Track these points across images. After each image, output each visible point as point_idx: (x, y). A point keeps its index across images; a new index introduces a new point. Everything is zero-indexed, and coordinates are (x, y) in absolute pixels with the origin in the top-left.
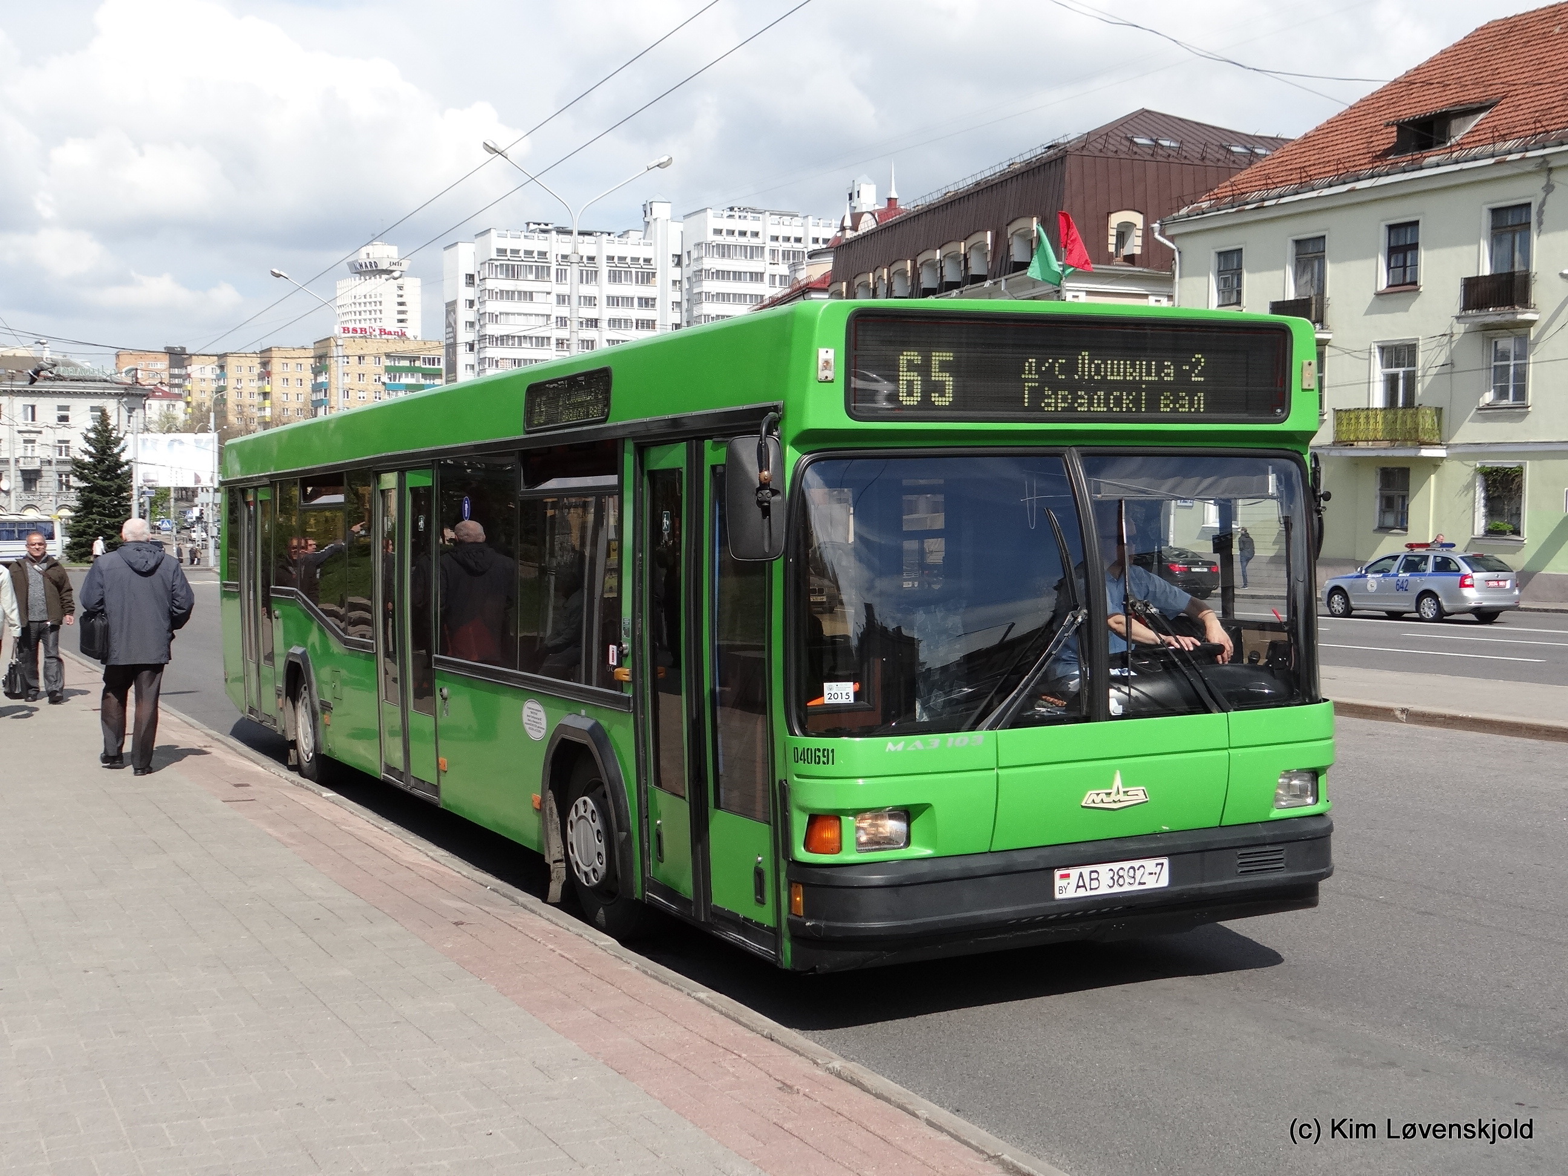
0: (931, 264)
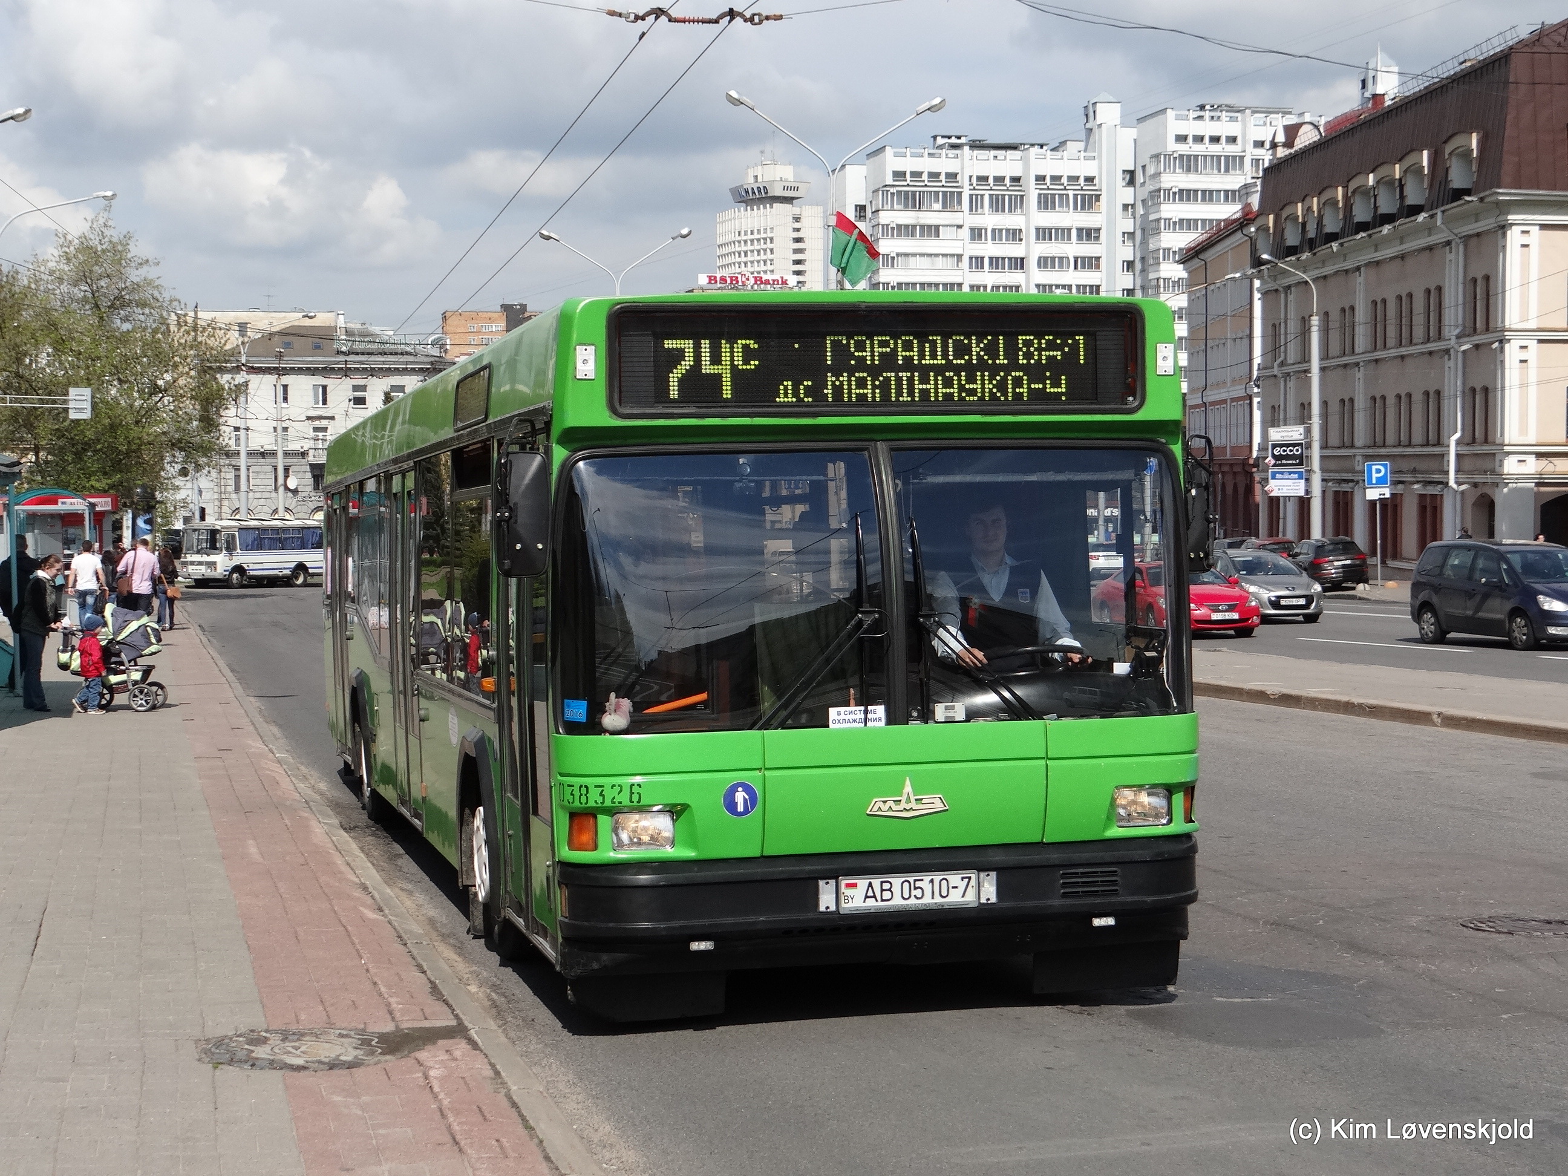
0: (1363, 191)
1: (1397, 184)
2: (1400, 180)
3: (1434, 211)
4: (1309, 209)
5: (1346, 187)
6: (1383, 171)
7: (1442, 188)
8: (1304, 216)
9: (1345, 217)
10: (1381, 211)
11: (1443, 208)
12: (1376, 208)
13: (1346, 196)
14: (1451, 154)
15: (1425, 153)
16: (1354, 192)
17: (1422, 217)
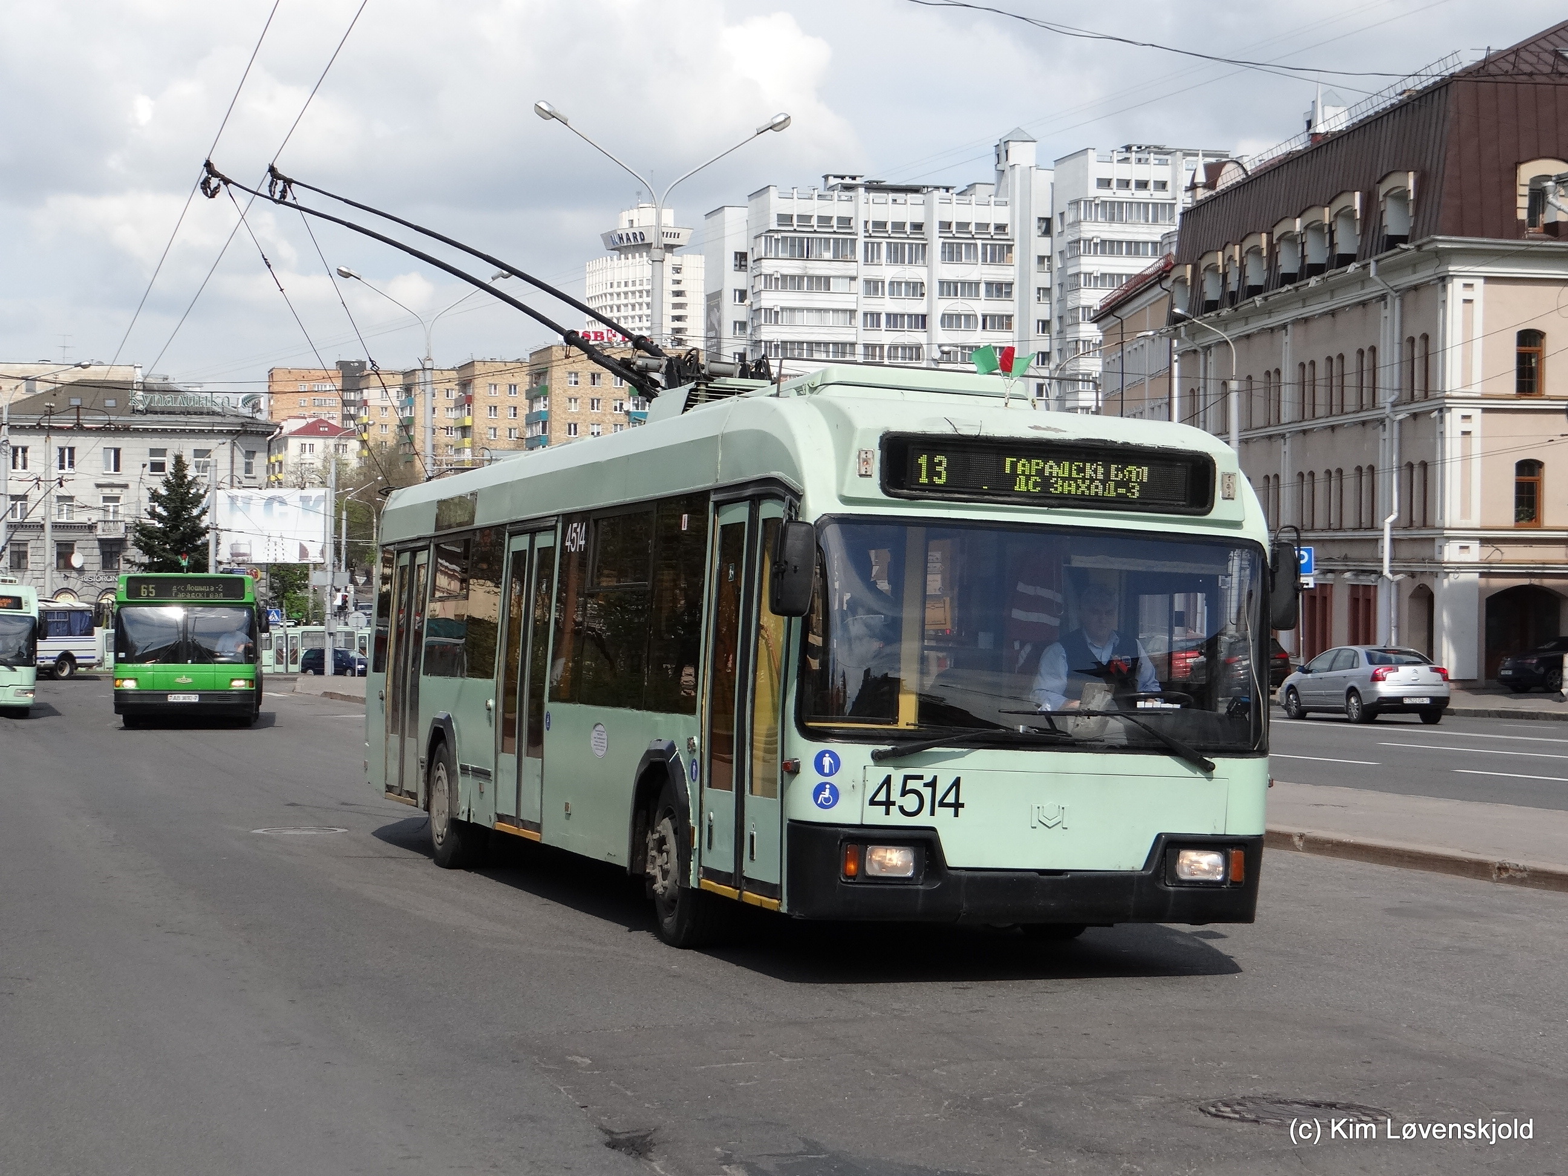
0: (1290, 238)
1: (1326, 230)
2: (1330, 225)
3: (1367, 261)
4: (1231, 258)
5: (1270, 234)
6: (1311, 216)
7: (1376, 235)
8: (1224, 267)
9: (1269, 268)
10: (1310, 260)
11: (1376, 258)
12: (1303, 257)
13: (1271, 245)
14: (1385, 195)
15: (1357, 194)
16: (1279, 239)
17: (1351, 268)
